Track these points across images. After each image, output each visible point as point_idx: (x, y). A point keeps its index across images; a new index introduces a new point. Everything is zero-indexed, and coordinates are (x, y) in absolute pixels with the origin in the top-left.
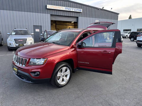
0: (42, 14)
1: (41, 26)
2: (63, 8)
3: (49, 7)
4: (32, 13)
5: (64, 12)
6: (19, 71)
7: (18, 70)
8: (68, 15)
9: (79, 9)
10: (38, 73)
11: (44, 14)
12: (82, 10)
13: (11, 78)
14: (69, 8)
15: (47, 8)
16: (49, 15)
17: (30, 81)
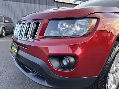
4: (41, 5)
5: (71, 5)
6: (21, 53)
11: (52, 7)
17: (46, 82)
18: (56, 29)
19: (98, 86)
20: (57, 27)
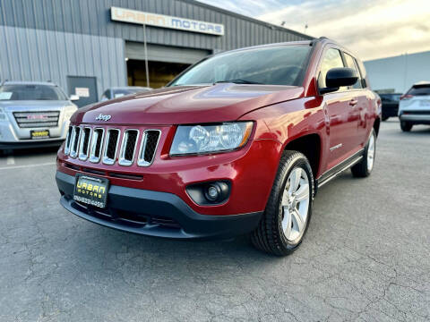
0: (95, 38)
1: (95, 78)
2: (166, 21)
3: (119, 14)
4: (60, 34)
5: (168, 33)
6: (116, 190)
7: (109, 188)
8: (180, 44)
9: (215, 25)
10: (224, 187)
11: (103, 39)
12: (222, 27)
13: (45, 241)
14: (182, 20)
15: (114, 18)
16: (120, 42)
17: (183, 232)
18: (187, 140)
19: (266, 230)
20: (188, 136)
